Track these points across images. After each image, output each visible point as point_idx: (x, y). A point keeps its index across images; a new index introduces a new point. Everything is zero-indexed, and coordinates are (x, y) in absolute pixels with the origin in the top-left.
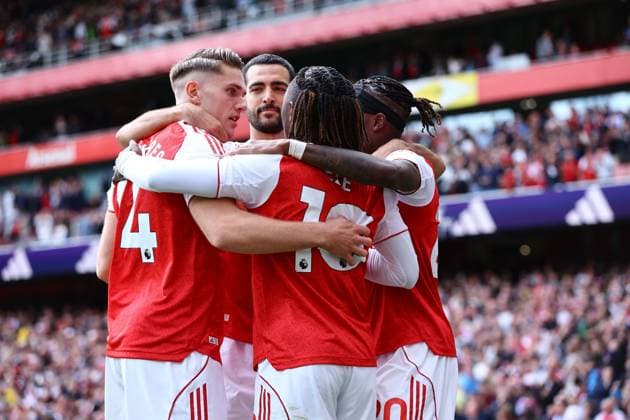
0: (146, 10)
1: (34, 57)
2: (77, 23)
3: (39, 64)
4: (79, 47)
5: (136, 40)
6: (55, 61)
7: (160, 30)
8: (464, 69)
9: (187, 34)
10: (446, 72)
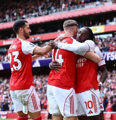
0: (30, 10)
1: (5, 20)
2: (15, 12)
3: (6, 21)
4: (15, 18)
5: (28, 16)
6: (9, 21)
7: (33, 14)
8: (102, 24)
9: (39, 16)
10: (98, 25)
